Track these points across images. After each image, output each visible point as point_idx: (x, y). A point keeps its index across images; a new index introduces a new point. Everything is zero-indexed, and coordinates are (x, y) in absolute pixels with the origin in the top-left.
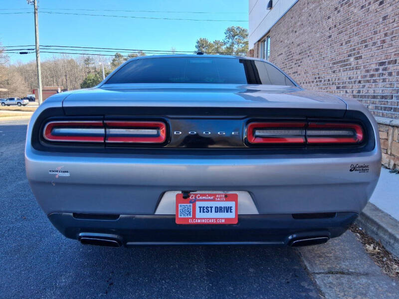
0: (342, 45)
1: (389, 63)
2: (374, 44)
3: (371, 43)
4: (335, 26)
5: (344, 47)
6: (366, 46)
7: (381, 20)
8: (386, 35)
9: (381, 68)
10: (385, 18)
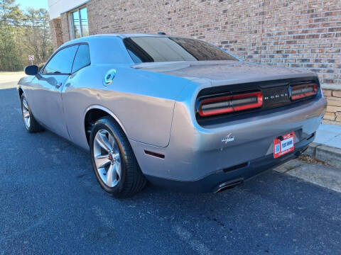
0: (183, 26)
1: (231, 42)
2: (216, 28)
3: (213, 27)
4: (175, 11)
5: (186, 28)
6: (208, 30)
7: (221, 12)
8: (227, 23)
9: (224, 45)
10: (225, 11)
